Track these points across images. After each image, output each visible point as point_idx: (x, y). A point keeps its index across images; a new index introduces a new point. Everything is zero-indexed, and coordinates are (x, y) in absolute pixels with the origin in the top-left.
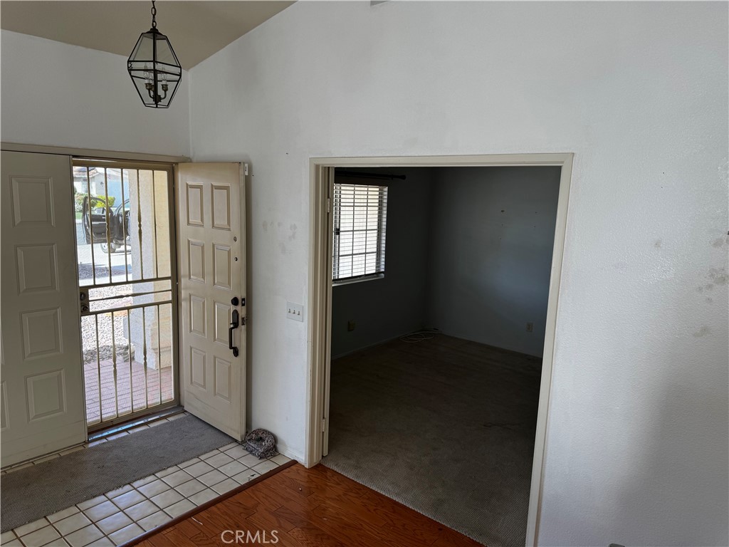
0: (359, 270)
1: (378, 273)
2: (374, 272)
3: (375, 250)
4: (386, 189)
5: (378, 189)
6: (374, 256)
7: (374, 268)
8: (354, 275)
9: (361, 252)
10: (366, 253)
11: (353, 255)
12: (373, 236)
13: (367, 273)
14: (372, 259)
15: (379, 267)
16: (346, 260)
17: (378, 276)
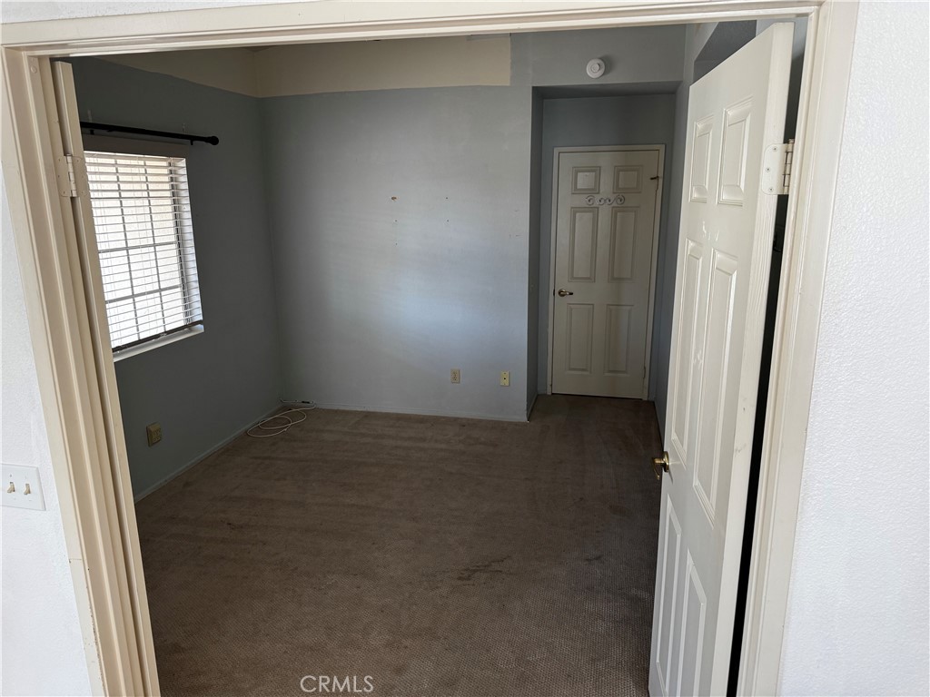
0: (153, 325)
1: (190, 326)
2: (182, 324)
3: (178, 282)
4: (183, 163)
5: (165, 164)
6: (178, 294)
7: (182, 316)
8: (143, 336)
9: (149, 288)
10: (160, 290)
11: (133, 296)
12: (169, 255)
13: (169, 328)
14: (174, 299)
15: (191, 313)
16: (120, 310)
17: (191, 331)
